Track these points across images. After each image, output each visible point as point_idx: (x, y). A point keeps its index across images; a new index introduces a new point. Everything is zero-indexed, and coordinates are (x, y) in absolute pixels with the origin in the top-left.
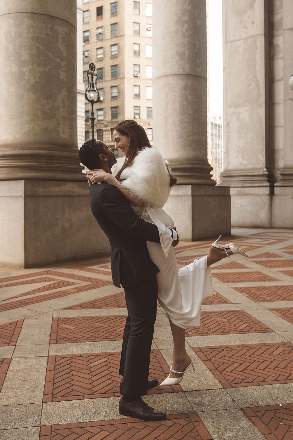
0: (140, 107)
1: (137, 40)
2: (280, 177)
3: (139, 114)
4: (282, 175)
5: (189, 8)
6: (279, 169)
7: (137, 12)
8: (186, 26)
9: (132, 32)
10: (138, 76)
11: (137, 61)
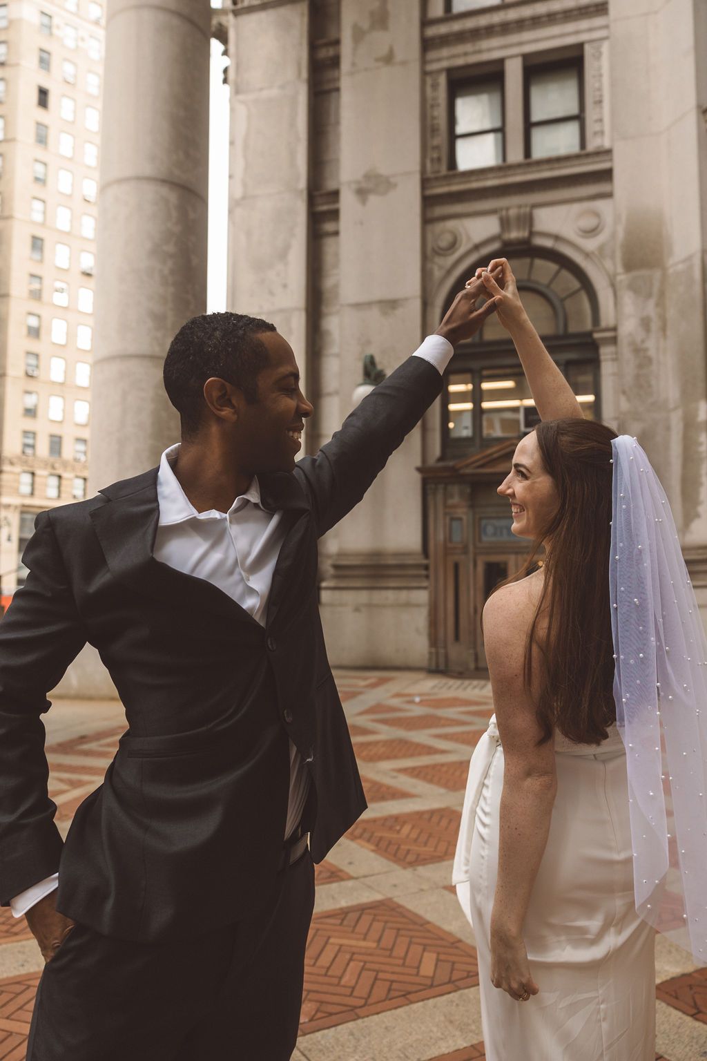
0: (34, 434)
1: (34, 306)
2: (331, 571)
3: (33, 447)
4: (336, 567)
5: (177, 229)
6: (329, 556)
7: (37, 256)
8: (170, 263)
9: (25, 294)
10: (35, 374)
11: (33, 346)
